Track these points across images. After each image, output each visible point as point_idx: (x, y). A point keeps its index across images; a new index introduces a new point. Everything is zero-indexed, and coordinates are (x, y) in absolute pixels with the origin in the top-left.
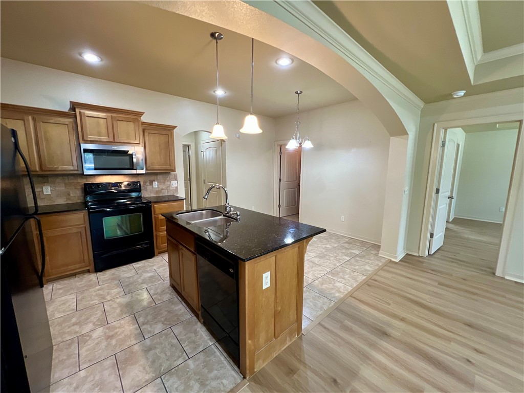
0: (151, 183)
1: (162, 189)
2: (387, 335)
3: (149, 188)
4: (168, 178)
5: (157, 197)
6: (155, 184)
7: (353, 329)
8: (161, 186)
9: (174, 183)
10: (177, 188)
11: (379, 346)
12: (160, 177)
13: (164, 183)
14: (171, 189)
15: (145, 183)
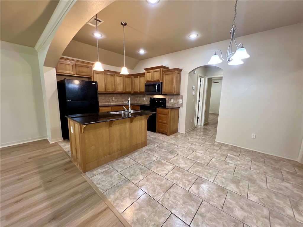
0: (171, 100)
1: (175, 103)
2: (52, 220)
3: (170, 102)
4: (178, 98)
5: (172, 107)
6: (172, 100)
7: (72, 198)
8: (175, 102)
9: (181, 101)
10: (182, 103)
11: (49, 208)
12: (175, 97)
13: (176, 100)
14: (179, 104)
15: (168, 99)
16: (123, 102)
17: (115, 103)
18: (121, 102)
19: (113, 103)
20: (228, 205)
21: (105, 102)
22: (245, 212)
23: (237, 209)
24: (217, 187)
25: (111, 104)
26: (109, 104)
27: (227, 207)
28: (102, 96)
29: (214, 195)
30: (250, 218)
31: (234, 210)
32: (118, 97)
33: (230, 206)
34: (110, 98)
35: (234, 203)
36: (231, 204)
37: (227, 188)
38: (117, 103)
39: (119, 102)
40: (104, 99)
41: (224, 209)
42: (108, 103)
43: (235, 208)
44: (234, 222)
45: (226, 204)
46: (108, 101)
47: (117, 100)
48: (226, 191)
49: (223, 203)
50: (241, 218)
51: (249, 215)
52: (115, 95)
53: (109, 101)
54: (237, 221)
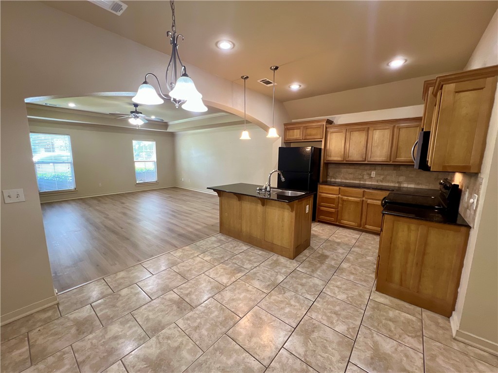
16: (398, 182)
17: (376, 183)
18: (393, 182)
19: (371, 181)
20: (130, 322)
21: (354, 179)
22: (110, 338)
23: (120, 330)
24: (162, 325)
25: (367, 183)
26: (362, 182)
27: (130, 320)
28: (349, 168)
29: (153, 314)
30: (101, 338)
31: (121, 327)
32: (386, 173)
33: (128, 325)
34: (365, 173)
35: (128, 332)
36: (129, 327)
37: (154, 338)
38: (381, 184)
39: (388, 181)
40: (351, 174)
41: (130, 316)
42: (360, 181)
43: (122, 329)
44: (112, 318)
45: (133, 321)
46: (361, 177)
47: (382, 177)
48: (149, 333)
49: (137, 319)
50: (110, 327)
51: (103, 340)
52: (379, 168)
53: (363, 178)
54: (110, 322)
